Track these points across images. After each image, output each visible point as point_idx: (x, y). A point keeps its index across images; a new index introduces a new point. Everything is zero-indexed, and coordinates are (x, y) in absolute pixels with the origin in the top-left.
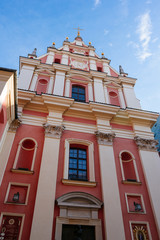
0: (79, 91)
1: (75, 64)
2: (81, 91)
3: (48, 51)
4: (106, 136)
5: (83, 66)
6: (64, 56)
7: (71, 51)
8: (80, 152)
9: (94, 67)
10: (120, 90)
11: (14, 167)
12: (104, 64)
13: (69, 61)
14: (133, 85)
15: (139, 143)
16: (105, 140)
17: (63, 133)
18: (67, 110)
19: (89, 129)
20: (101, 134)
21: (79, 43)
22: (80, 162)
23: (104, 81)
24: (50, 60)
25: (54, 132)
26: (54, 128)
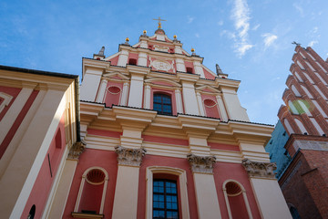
0: (163, 101)
1: (156, 65)
2: (165, 100)
3: (120, 50)
4: (203, 161)
5: (167, 67)
6: (141, 55)
7: (150, 48)
8: (168, 184)
9: (182, 68)
10: (218, 96)
11: (76, 209)
12: (196, 63)
13: (149, 62)
14: (236, 89)
15: (250, 169)
16: (202, 166)
17: (144, 159)
18: (147, 126)
19: (178, 152)
20: (196, 157)
21: (160, 37)
22: (168, 199)
23: (196, 86)
24: (123, 61)
25: (130, 158)
26: (131, 152)
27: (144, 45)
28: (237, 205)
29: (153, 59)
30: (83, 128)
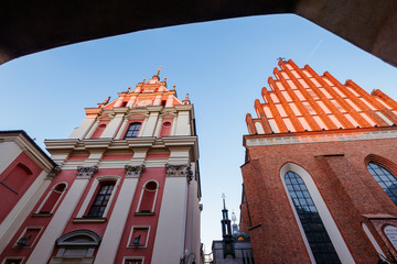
0: (135, 128)
4: (135, 169)
7: (142, 91)
9: (157, 102)
10: (175, 119)
12: (170, 96)
13: (135, 102)
16: (133, 173)
17: (95, 173)
18: (107, 150)
21: (153, 82)
27: (138, 90)
28: (148, 197)
29: (139, 100)
30: (65, 157)
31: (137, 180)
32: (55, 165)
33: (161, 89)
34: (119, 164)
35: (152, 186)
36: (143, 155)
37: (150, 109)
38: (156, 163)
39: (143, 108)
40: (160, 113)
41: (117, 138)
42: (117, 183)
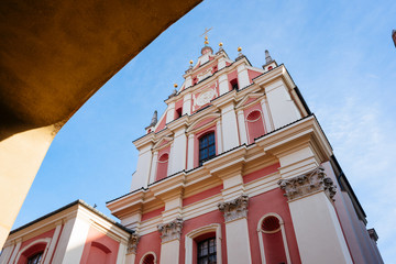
0: (209, 143)
5: (211, 96)
7: (195, 82)
9: (225, 87)
10: (263, 101)
12: (239, 69)
13: (192, 102)
16: (234, 212)
17: (184, 227)
24: (171, 115)
25: (170, 233)
26: (168, 227)
27: (189, 82)
29: (196, 96)
30: (136, 218)
31: (245, 221)
32: (131, 232)
33: (221, 64)
34: (209, 206)
35: (271, 224)
36: (238, 179)
37: (218, 103)
38: (264, 185)
39: (208, 106)
40: (236, 103)
41: (191, 167)
42: (218, 235)
